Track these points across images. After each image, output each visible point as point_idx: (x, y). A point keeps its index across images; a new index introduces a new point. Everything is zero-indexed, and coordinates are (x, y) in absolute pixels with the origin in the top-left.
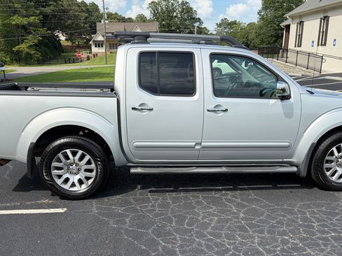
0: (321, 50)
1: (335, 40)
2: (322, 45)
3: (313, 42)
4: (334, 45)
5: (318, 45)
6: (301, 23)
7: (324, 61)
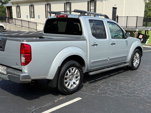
0: (32, 20)
1: (39, 16)
2: (32, 17)
3: (27, 16)
4: (39, 18)
5: (30, 17)
6: (18, 7)
7: (37, 25)
